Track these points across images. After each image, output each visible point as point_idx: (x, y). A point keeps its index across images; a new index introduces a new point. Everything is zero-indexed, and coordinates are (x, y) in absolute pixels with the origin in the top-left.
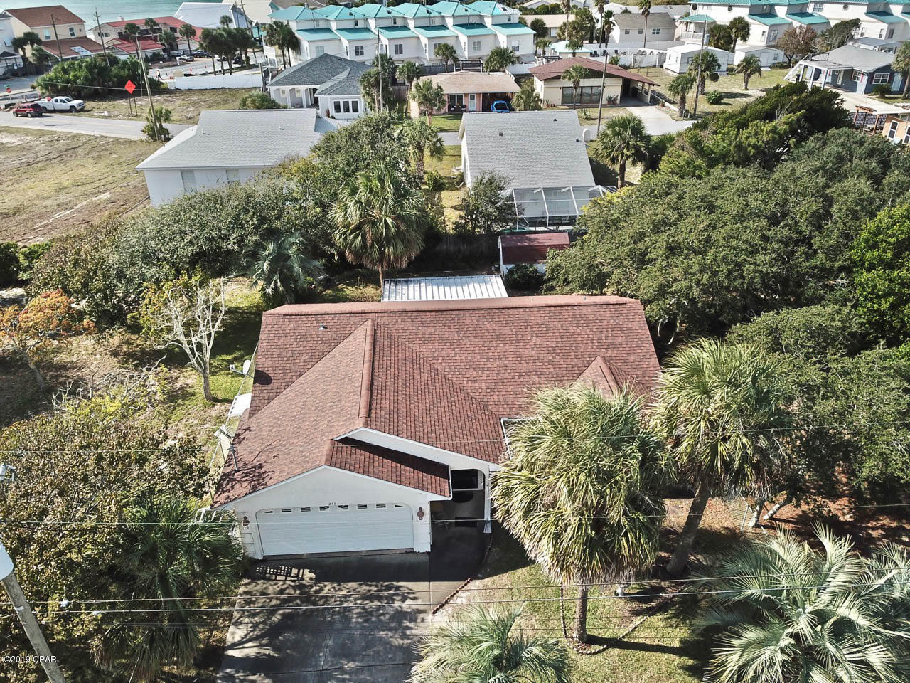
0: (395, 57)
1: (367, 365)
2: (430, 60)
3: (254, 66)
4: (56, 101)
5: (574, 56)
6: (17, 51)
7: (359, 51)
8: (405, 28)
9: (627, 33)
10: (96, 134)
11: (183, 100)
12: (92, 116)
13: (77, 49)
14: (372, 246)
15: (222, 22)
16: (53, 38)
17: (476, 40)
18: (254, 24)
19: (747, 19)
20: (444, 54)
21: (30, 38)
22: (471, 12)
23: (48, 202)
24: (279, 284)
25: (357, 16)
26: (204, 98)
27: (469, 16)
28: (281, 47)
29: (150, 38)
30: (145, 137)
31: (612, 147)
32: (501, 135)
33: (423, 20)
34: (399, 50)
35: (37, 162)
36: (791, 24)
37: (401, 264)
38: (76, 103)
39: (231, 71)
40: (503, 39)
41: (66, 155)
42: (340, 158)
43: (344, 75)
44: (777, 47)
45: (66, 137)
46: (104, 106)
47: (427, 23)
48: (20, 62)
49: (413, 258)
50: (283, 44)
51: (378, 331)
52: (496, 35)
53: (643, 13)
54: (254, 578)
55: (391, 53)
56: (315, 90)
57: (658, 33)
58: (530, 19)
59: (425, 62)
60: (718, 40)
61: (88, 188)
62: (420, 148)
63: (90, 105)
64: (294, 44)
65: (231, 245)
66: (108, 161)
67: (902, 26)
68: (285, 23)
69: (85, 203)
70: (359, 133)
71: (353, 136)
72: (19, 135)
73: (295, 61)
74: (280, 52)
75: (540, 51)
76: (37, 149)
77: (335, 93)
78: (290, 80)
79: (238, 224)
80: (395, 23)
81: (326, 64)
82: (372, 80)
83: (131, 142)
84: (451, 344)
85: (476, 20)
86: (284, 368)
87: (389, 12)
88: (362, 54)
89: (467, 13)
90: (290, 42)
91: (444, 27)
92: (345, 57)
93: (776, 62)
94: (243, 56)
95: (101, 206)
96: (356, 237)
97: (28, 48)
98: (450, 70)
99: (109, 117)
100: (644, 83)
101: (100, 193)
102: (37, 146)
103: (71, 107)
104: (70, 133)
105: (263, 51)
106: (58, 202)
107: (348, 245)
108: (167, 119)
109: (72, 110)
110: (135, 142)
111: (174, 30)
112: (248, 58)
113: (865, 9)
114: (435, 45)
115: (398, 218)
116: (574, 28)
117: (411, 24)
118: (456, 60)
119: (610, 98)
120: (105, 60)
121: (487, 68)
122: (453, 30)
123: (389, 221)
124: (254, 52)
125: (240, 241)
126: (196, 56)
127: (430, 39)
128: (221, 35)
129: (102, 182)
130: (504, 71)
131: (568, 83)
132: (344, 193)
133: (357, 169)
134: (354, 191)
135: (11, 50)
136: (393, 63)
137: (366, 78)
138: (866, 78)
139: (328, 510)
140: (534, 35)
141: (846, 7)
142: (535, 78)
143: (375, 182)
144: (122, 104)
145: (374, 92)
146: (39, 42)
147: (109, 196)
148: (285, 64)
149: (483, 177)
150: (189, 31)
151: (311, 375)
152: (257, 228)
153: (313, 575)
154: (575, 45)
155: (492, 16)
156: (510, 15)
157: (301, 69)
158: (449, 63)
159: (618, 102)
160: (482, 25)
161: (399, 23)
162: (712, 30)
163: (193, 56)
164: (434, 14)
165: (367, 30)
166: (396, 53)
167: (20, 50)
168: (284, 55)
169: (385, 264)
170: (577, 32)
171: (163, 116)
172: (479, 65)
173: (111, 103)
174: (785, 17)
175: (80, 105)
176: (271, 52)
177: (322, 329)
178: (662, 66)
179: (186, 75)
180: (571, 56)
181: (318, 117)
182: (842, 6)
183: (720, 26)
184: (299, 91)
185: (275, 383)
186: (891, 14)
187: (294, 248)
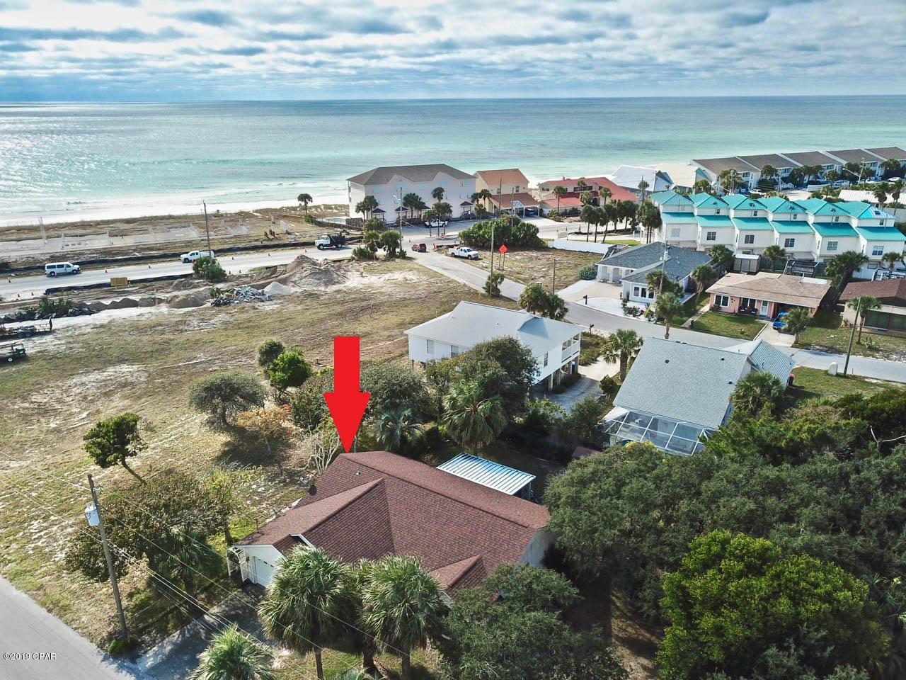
4: (464, 250)
6: (473, 201)
12: (477, 265)
13: (515, 202)
21: (485, 194)
25: (721, 206)
32: (667, 361)
38: (473, 253)
40: (864, 243)
43: (661, 263)
50: (646, 223)
51: (377, 487)
54: (244, 591)
56: (633, 272)
64: (655, 223)
76: (420, 288)
77: (637, 280)
90: (652, 222)
97: (481, 200)
99: (485, 268)
102: (423, 285)
103: (469, 255)
104: (449, 278)
109: (469, 258)
114: (787, 240)
127: (781, 233)
135: (470, 201)
146: (490, 196)
150: (607, 193)
155: (860, 219)
160: (848, 226)
167: (476, 201)
175: (475, 255)
177: (357, 474)
184: (621, 271)
185: (315, 496)
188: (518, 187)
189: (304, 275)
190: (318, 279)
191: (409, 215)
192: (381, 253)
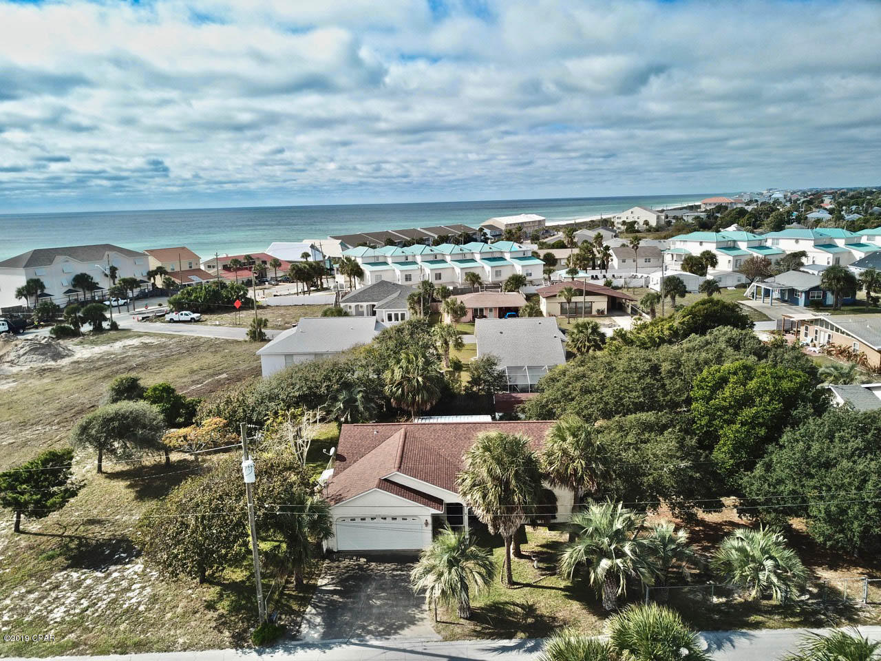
0: (435, 282)
1: (400, 448)
2: (462, 284)
3: (327, 289)
4: (182, 314)
5: (573, 280)
6: (149, 279)
7: (408, 278)
8: (443, 261)
9: (624, 261)
10: (212, 337)
11: (273, 313)
12: (206, 325)
13: (192, 277)
14: (408, 395)
15: (303, 257)
16: (177, 269)
17: (498, 269)
18: (326, 258)
19: (714, 251)
20: (471, 280)
21: (160, 271)
22: (494, 249)
23: (185, 380)
24: (349, 417)
25: (407, 254)
26: (289, 312)
27: (492, 252)
28: (349, 276)
29: (246, 269)
30: (247, 338)
31: (578, 340)
32: (501, 333)
33: (457, 256)
34: (438, 276)
35: (173, 355)
36: (751, 255)
37: (426, 407)
38: (195, 316)
39: (309, 292)
40: (518, 269)
41: (192, 351)
42: (391, 344)
43: (396, 295)
44: (740, 272)
45: (190, 339)
46: (214, 319)
47: (460, 258)
48: (151, 288)
49: (434, 403)
50: (351, 274)
51: (408, 434)
52: (513, 266)
53: (633, 247)
54: (333, 561)
55: (432, 279)
56: (374, 306)
57: (649, 261)
58: (542, 253)
59: (458, 285)
60: (692, 267)
61: (211, 371)
62: (446, 343)
63: (205, 317)
64: (359, 273)
65: (323, 390)
66: (223, 354)
67: (846, 256)
68: (353, 259)
69: (210, 380)
70: (403, 329)
71: (400, 330)
72: (156, 338)
73: (359, 286)
74: (348, 279)
75: (546, 276)
76: (171, 347)
77: (389, 307)
78: (355, 299)
79: (327, 378)
80: (436, 258)
81: (383, 287)
82: (416, 298)
83: (237, 342)
84: (451, 442)
85: (498, 255)
86: (353, 454)
87: (432, 251)
88: (410, 280)
89: (491, 250)
90: (356, 272)
91: (473, 260)
92: (397, 282)
93: (740, 283)
94: (319, 281)
95: (222, 382)
96: (398, 390)
97: (158, 277)
98: (476, 290)
99: (219, 325)
100: (626, 299)
101: (220, 374)
102: (171, 344)
103: (191, 318)
104: (193, 336)
105: (334, 278)
106: (192, 380)
107: (393, 394)
108: (265, 326)
109: (192, 321)
110: (240, 342)
111: (264, 262)
112: (322, 283)
113: (812, 243)
114: (466, 273)
115: (424, 378)
116: (578, 259)
117: (448, 258)
118: (480, 284)
119: (598, 310)
120: (217, 286)
121: (506, 289)
122: (480, 263)
123: (420, 379)
124: (327, 278)
125: (328, 387)
126: (280, 281)
127: (462, 269)
128: (305, 267)
129: (221, 367)
130: (519, 292)
131: (563, 300)
132: (392, 362)
133: (401, 349)
134: (398, 362)
135: (146, 279)
136: (433, 287)
137: (412, 297)
138: (803, 295)
139: (375, 520)
140: (544, 265)
141: (797, 241)
142: (541, 297)
143: (412, 356)
144: (228, 317)
145: (417, 307)
146: (166, 273)
147: (226, 376)
148: (351, 287)
149: (484, 357)
150: (277, 264)
151: (368, 456)
152: (337, 381)
153: (365, 560)
154: (573, 272)
155: (511, 252)
156: (524, 251)
157: (364, 292)
158: (475, 286)
159: (606, 313)
160: (502, 259)
161: (439, 258)
162: (686, 260)
163: (277, 281)
164: (465, 251)
165: (415, 263)
166: (436, 279)
167: (152, 279)
168: (351, 281)
169: (416, 407)
170: (581, 262)
171: (262, 323)
172: (500, 287)
173: (219, 316)
174: (746, 250)
175: (198, 317)
176: (341, 279)
177: (375, 433)
178: (648, 287)
179: (275, 296)
180: (570, 280)
181: (377, 322)
182: (794, 241)
183: (693, 257)
184: (361, 307)
185: (348, 461)
186: (836, 246)
187: (361, 395)
188: (190, 263)
189: (22, 352)
190: (42, 354)
191: (81, 297)
192: (86, 328)
